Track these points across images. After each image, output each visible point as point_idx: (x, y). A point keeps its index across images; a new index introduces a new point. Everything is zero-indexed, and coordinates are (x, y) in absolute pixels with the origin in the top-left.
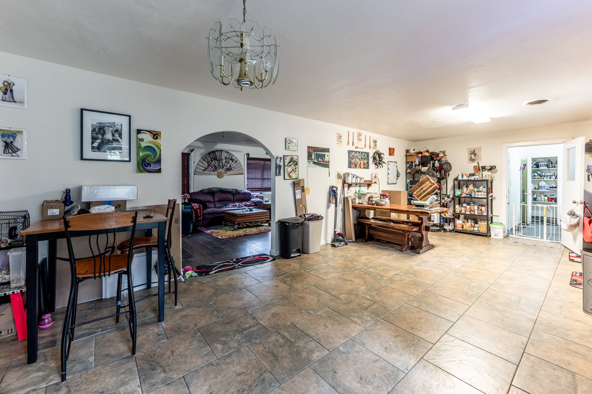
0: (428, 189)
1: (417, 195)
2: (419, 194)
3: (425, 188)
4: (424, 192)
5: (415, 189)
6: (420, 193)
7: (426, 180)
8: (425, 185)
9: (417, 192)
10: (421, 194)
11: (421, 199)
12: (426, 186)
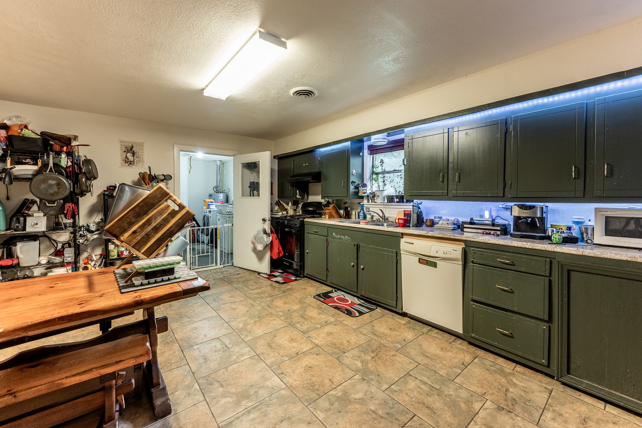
0: (166, 221)
1: (135, 241)
2: (139, 238)
3: (159, 220)
4: (156, 229)
5: (125, 225)
6: (143, 234)
7: (159, 196)
8: (158, 212)
9: (134, 232)
10: (148, 237)
11: (149, 254)
12: (160, 213)
